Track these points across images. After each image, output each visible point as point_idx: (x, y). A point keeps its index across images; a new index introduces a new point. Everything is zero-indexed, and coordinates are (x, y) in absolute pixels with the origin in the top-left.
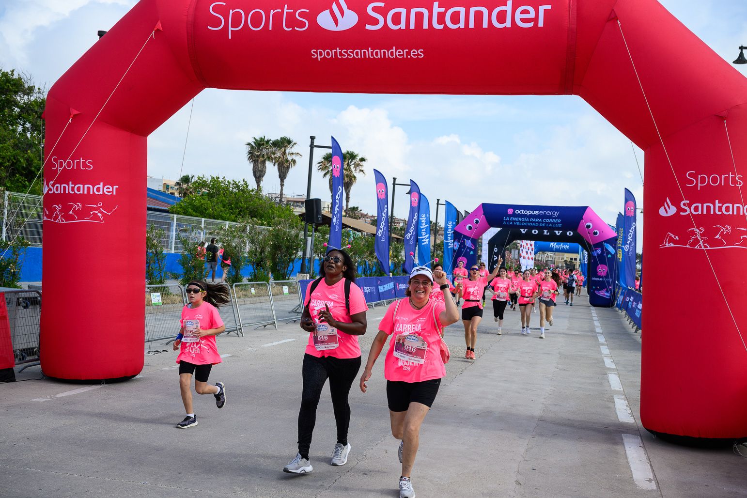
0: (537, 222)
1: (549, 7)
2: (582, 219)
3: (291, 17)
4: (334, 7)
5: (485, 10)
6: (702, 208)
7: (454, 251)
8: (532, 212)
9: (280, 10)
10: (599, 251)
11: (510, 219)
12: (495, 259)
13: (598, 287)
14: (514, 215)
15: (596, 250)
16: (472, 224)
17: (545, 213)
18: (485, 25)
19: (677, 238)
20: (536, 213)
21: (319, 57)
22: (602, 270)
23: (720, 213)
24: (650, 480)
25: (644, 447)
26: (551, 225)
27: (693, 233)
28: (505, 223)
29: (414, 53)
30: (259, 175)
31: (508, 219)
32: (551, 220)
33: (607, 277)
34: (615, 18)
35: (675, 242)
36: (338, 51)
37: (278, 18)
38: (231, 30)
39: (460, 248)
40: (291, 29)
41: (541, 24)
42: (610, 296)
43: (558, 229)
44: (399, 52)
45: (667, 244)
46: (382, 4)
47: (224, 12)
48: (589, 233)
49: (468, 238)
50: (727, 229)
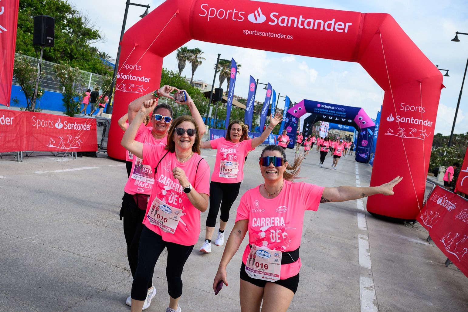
0: (333, 113)
1: (351, 24)
2: (358, 114)
3: (236, 14)
4: (256, 12)
5: (322, 22)
6: (405, 120)
7: (286, 123)
8: (330, 107)
9: (232, 11)
10: (364, 133)
11: (318, 109)
12: (307, 130)
13: (361, 152)
14: (321, 108)
15: (362, 132)
16: (297, 110)
17: (337, 108)
18: (322, 29)
19: (393, 131)
20: (333, 108)
21: (246, 33)
22: (365, 143)
23: (413, 123)
24: (365, 228)
25: (366, 218)
26: (340, 115)
27: (399, 130)
28: (315, 111)
29: (289, 37)
30: (181, 67)
31: (317, 109)
32: (340, 113)
33: (366, 147)
34: (379, 33)
35: (392, 133)
36: (255, 32)
37: (231, 14)
38: (210, 17)
39: (289, 122)
40: (235, 20)
41: (346, 31)
42: (367, 157)
43: (344, 118)
44: (282, 36)
45: (388, 133)
46: (277, 14)
47: (207, 8)
48: (360, 122)
49: (294, 117)
50: (415, 130)
